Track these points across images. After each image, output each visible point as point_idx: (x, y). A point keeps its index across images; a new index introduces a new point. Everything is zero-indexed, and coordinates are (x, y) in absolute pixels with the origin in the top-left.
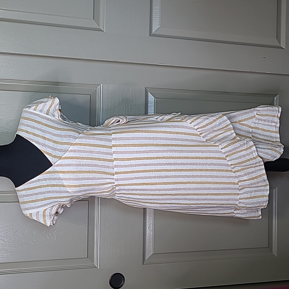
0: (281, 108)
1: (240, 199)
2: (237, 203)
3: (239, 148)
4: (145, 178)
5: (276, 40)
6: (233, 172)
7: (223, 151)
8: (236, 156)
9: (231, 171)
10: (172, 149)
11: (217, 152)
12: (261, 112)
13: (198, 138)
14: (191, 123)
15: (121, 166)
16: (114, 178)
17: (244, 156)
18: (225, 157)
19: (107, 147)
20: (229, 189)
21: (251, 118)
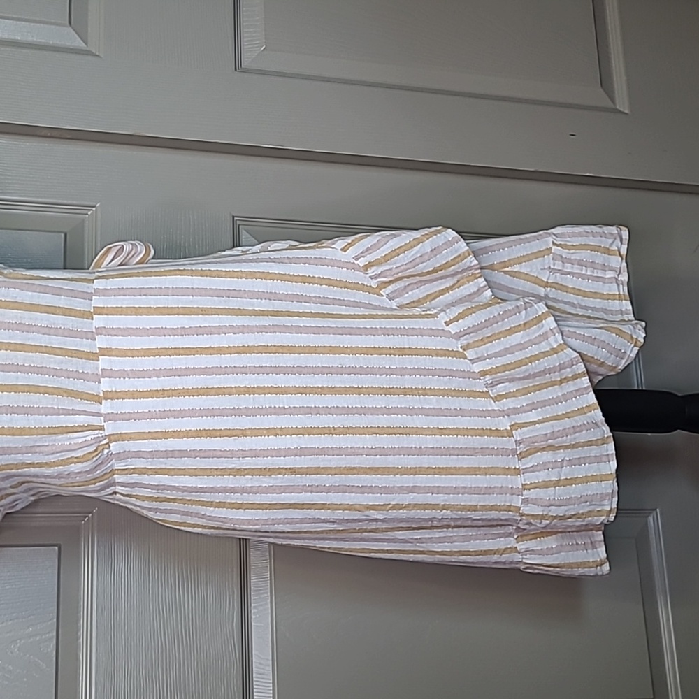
0: (626, 229)
1: (525, 487)
2: (517, 501)
3: (503, 320)
4: (204, 412)
5: (601, 90)
6: (492, 398)
7: (453, 330)
8: (497, 346)
9: (485, 395)
10: (290, 322)
11: (433, 333)
12: (568, 239)
13: (373, 299)
14: (344, 250)
15: (123, 374)
16: (102, 412)
17: (522, 347)
18: (461, 350)
19: (78, 313)
20: (483, 451)
21: (539, 254)
